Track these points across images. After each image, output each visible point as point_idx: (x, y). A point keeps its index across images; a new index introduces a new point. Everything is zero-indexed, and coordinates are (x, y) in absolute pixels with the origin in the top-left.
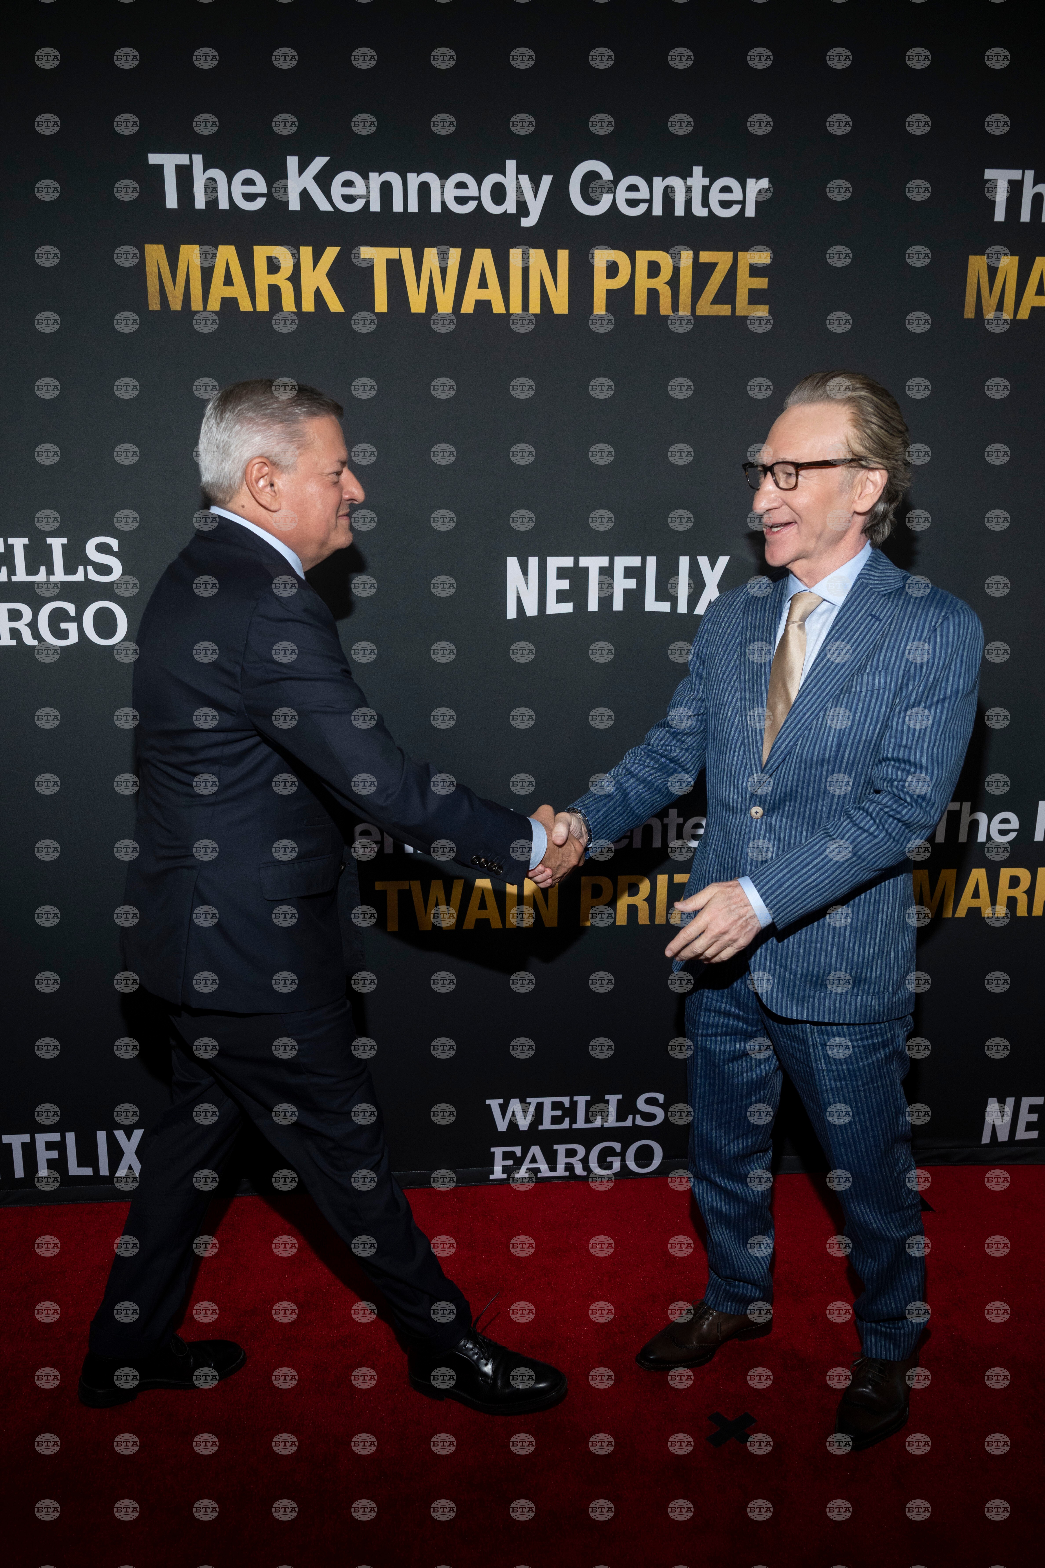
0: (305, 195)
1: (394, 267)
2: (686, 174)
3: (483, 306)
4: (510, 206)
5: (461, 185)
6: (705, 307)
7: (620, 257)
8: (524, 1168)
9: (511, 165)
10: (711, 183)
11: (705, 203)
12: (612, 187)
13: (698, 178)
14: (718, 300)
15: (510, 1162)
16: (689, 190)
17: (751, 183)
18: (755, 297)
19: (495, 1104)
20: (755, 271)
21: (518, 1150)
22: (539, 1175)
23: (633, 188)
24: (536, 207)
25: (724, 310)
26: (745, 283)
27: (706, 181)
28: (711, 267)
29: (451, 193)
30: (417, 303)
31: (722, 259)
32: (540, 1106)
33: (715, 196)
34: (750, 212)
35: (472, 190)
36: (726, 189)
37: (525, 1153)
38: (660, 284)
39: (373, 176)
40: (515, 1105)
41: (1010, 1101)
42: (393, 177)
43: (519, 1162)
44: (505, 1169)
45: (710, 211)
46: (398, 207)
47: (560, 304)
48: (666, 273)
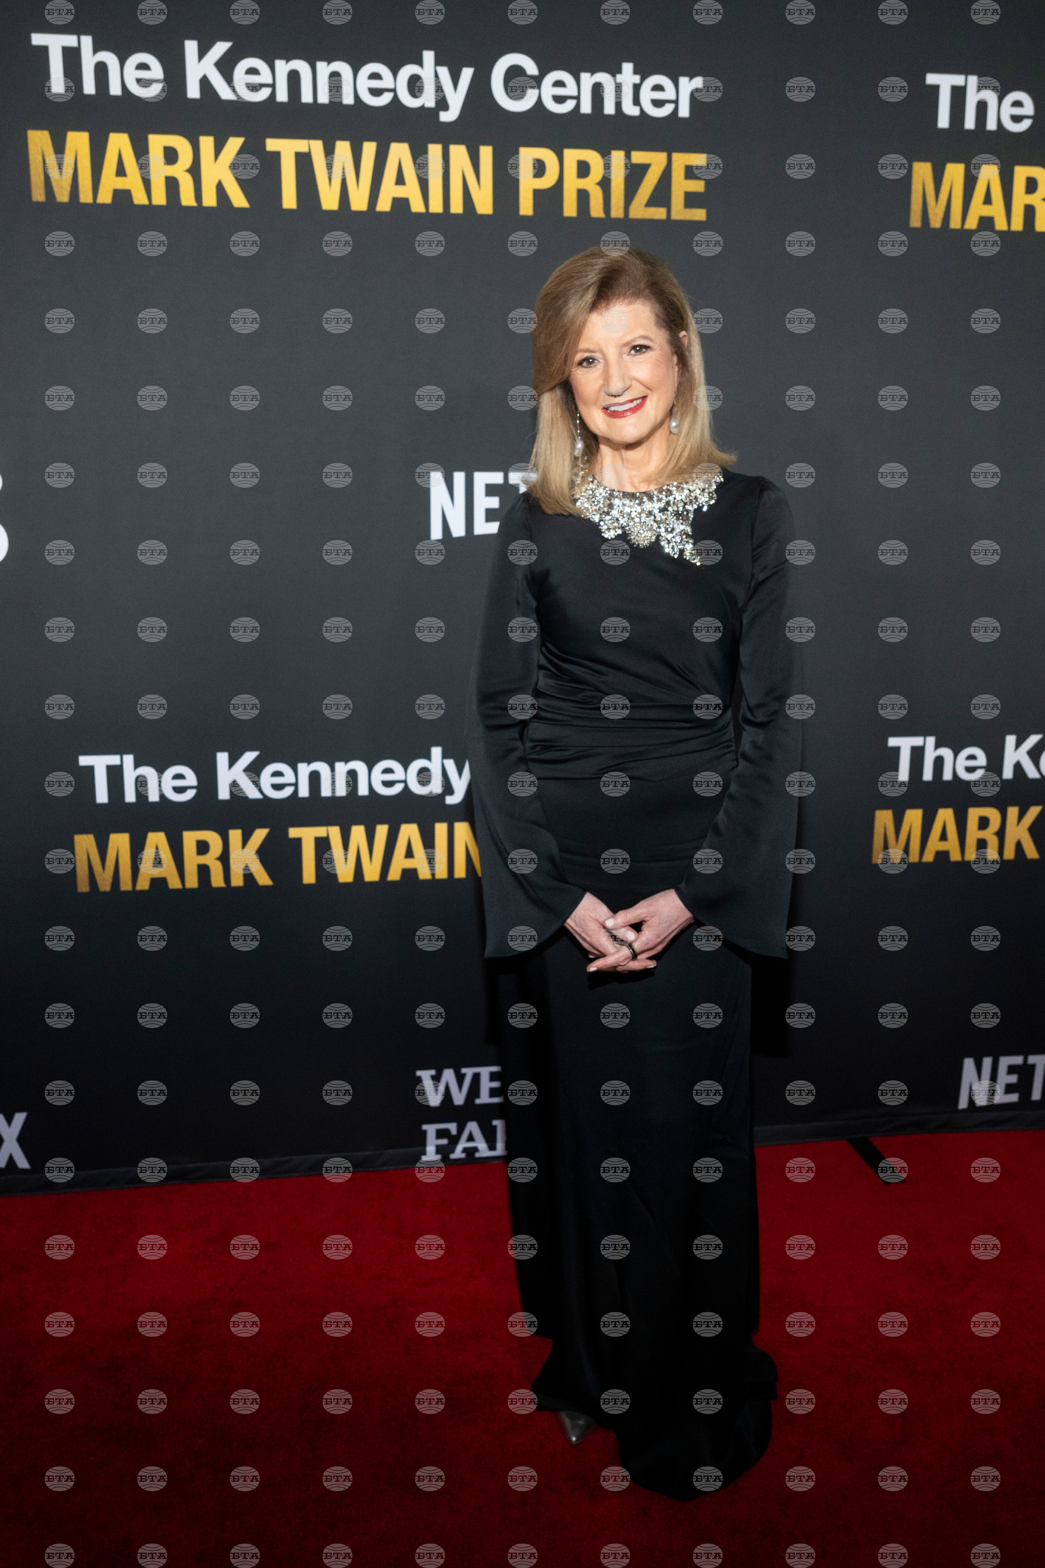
0: (205, 82)
1: (304, 161)
2: (615, 71)
3: (401, 204)
4: (428, 100)
5: (375, 76)
6: (639, 210)
7: (547, 155)
8: (460, 1147)
9: (429, 56)
10: (643, 80)
11: (636, 101)
12: (537, 81)
13: (628, 74)
14: (653, 202)
15: (444, 1142)
16: (618, 88)
17: (683, 81)
18: (691, 200)
19: (426, 1075)
20: (690, 173)
21: (453, 1127)
22: (477, 1155)
23: (559, 84)
24: (456, 99)
25: (659, 213)
26: (680, 186)
27: (637, 79)
28: (644, 168)
29: (364, 84)
30: (329, 200)
31: (656, 160)
32: (476, 1077)
33: (647, 95)
34: (684, 112)
35: (387, 81)
36: (658, 88)
37: (461, 1130)
38: (591, 184)
39: (280, 64)
40: (449, 1075)
41: (987, 1062)
42: (301, 66)
43: (454, 1141)
44: (439, 1150)
45: (642, 111)
46: (306, 97)
47: (484, 204)
48: (597, 172)
